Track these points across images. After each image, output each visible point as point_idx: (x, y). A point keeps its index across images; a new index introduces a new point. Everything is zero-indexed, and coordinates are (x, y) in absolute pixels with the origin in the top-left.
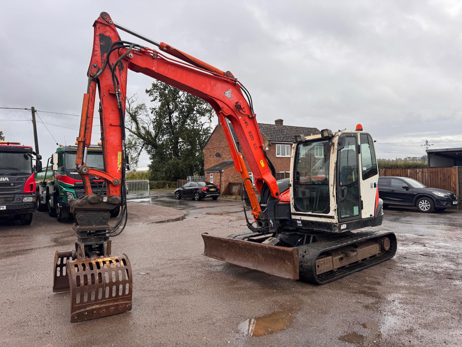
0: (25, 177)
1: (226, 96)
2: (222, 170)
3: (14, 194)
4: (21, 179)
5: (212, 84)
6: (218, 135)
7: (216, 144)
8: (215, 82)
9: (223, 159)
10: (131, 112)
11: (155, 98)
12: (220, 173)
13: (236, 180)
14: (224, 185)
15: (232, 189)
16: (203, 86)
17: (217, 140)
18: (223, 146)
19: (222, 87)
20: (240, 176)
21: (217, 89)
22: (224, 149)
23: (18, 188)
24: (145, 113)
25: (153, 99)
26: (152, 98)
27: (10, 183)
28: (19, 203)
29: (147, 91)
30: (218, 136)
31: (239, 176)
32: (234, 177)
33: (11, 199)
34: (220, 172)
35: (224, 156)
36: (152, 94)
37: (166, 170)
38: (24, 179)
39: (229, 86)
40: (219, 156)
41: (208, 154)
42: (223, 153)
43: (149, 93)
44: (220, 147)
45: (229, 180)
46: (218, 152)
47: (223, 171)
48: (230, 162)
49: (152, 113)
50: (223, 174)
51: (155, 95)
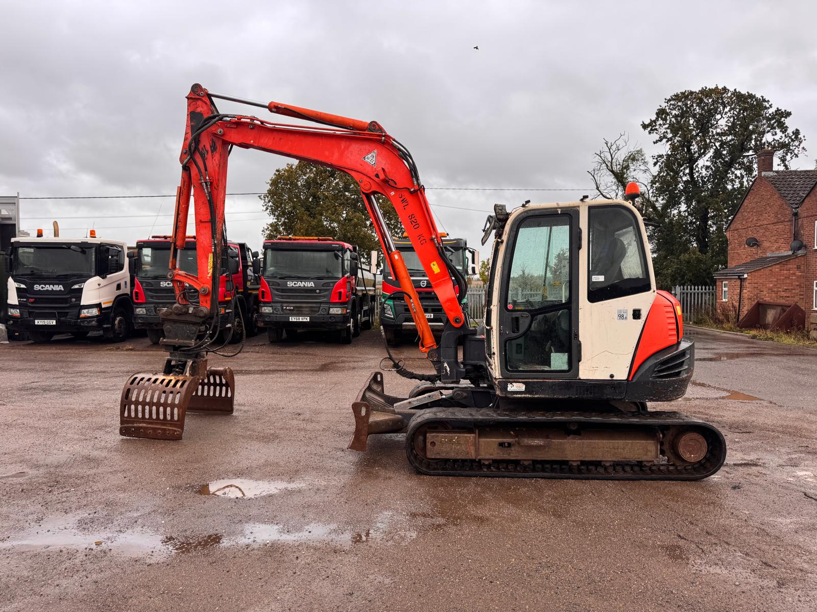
0: (332, 282)
1: (366, 163)
2: (743, 276)
3: (321, 303)
4: (327, 284)
5: (343, 147)
6: (755, 200)
7: (751, 220)
8: (348, 143)
9: (764, 252)
10: (615, 168)
11: (662, 135)
12: (739, 281)
13: (780, 297)
14: (746, 306)
15: (765, 315)
16: (327, 153)
17: (755, 211)
18: (765, 222)
19: (361, 149)
20: (792, 289)
21: (351, 154)
22: (767, 229)
23: (324, 296)
24: (643, 167)
25: (658, 139)
26: (655, 136)
27: (316, 290)
28: (324, 315)
29: (645, 126)
30: (757, 203)
31: (790, 288)
32: (775, 289)
33: (317, 309)
34: (741, 279)
35: (766, 244)
36: (656, 129)
37: (673, 273)
38: (332, 285)
39: (373, 145)
40: (754, 245)
41: (736, 241)
42: (765, 239)
43: (649, 129)
44: (759, 225)
45: (762, 297)
46: (755, 236)
47: (746, 276)
48: (773, 257)
49: (655, 164)
50: (746, 284)
51: (663, 130)
